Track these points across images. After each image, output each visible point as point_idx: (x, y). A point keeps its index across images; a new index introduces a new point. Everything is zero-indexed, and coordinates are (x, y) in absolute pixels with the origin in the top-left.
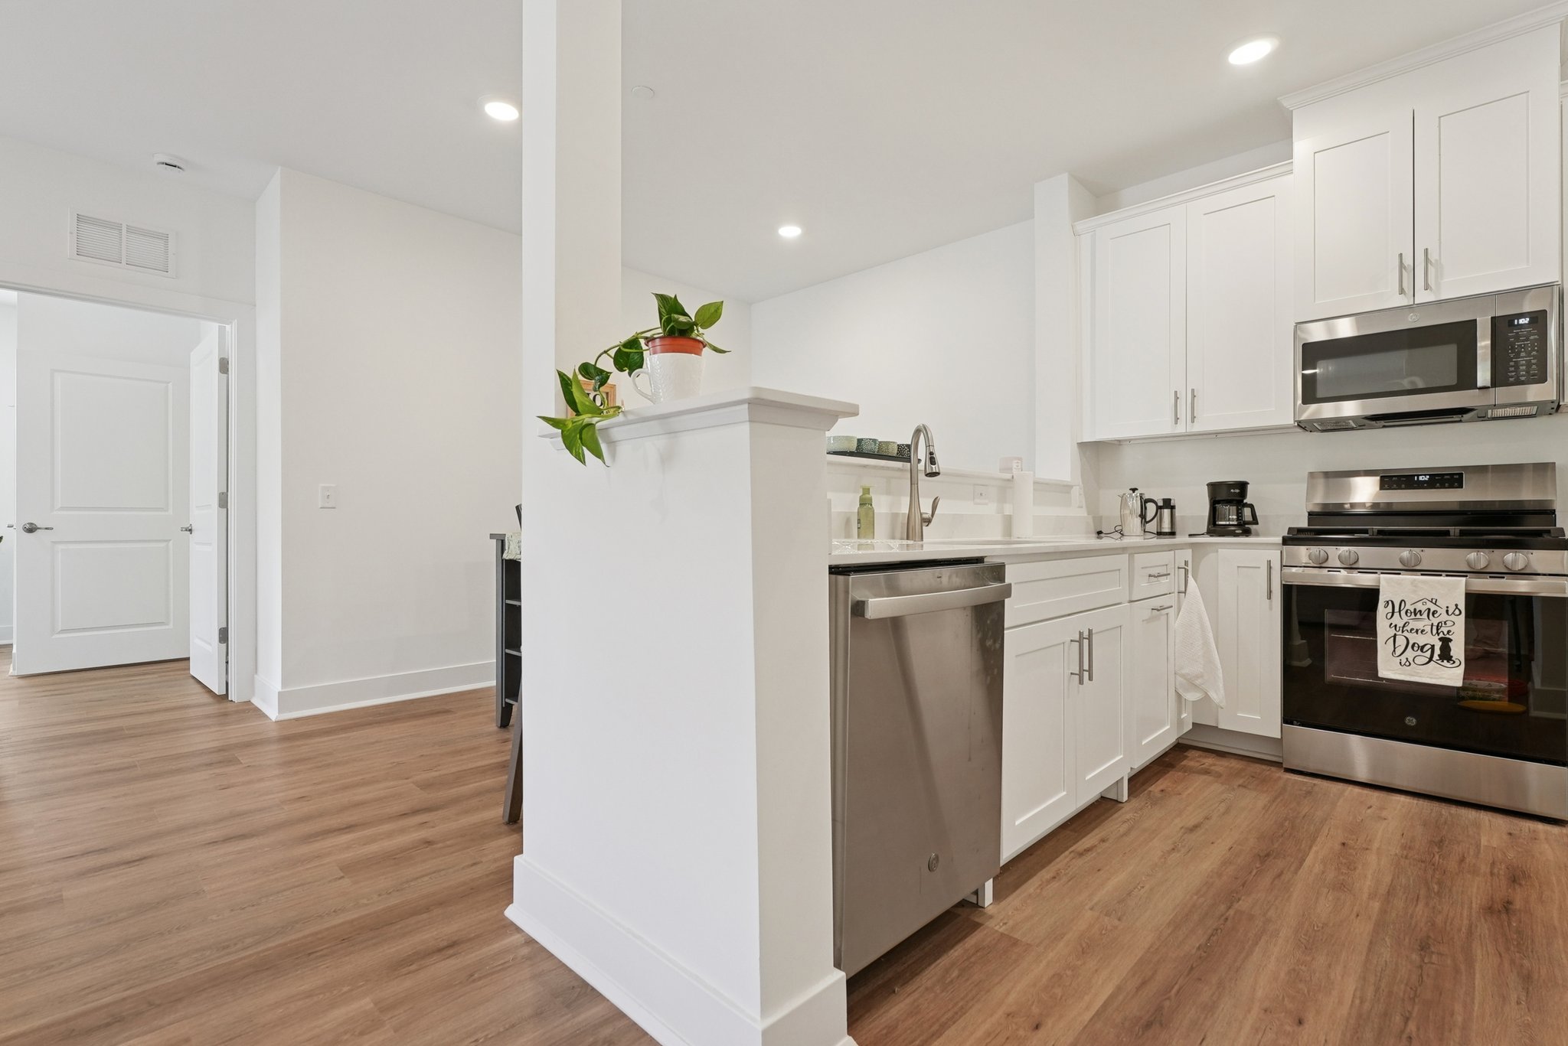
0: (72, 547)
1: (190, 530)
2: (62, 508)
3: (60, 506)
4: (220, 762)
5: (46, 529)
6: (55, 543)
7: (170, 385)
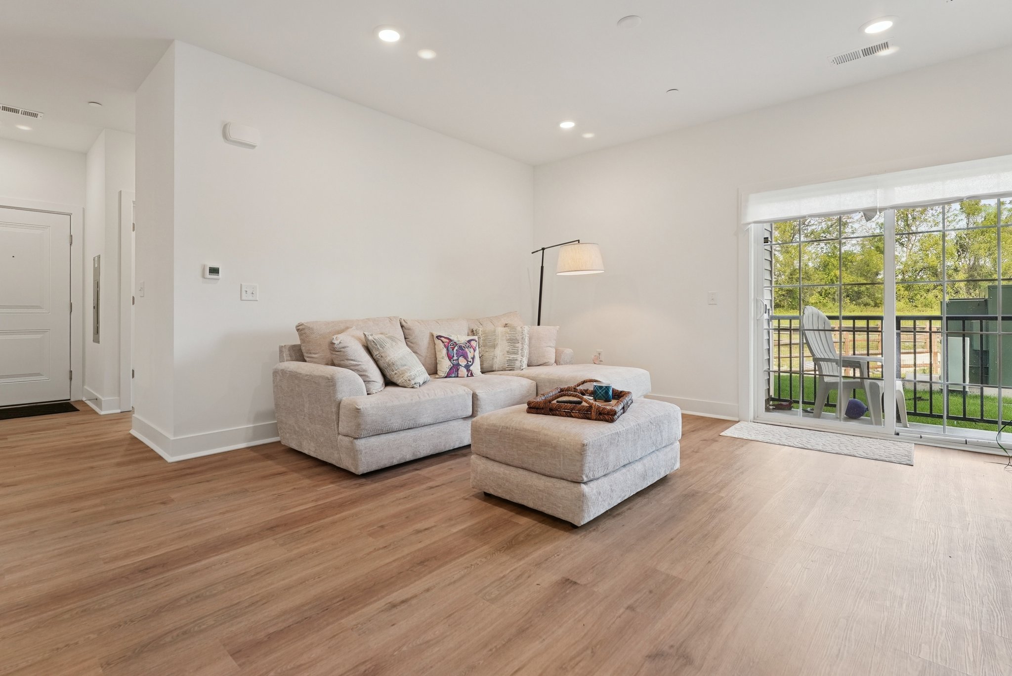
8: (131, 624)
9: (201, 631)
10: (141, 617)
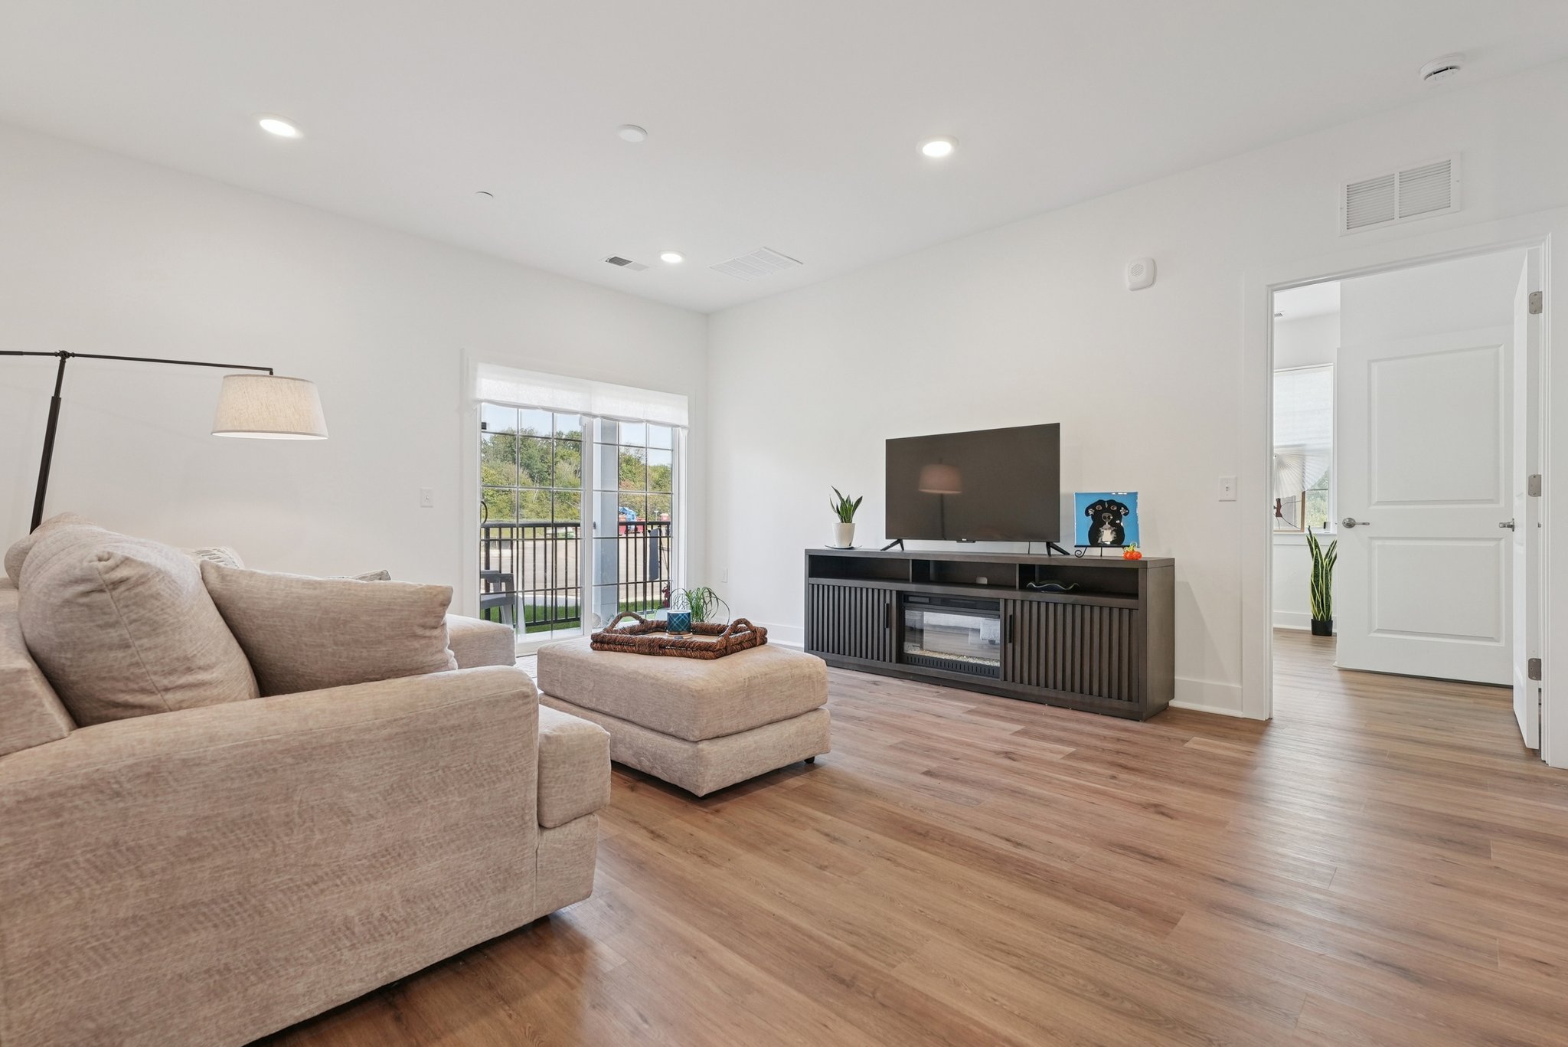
0: (1388, 543)
1: (1512, 527)
2: (1379, 503)
3: (1376, 500)
4: (1462, 843)
5: (1364, 524)
6: (1371, 538)
7: (1502, 348)
8: (1216, 1038)
9: (1164, 961)
10: (1193, 1036)
